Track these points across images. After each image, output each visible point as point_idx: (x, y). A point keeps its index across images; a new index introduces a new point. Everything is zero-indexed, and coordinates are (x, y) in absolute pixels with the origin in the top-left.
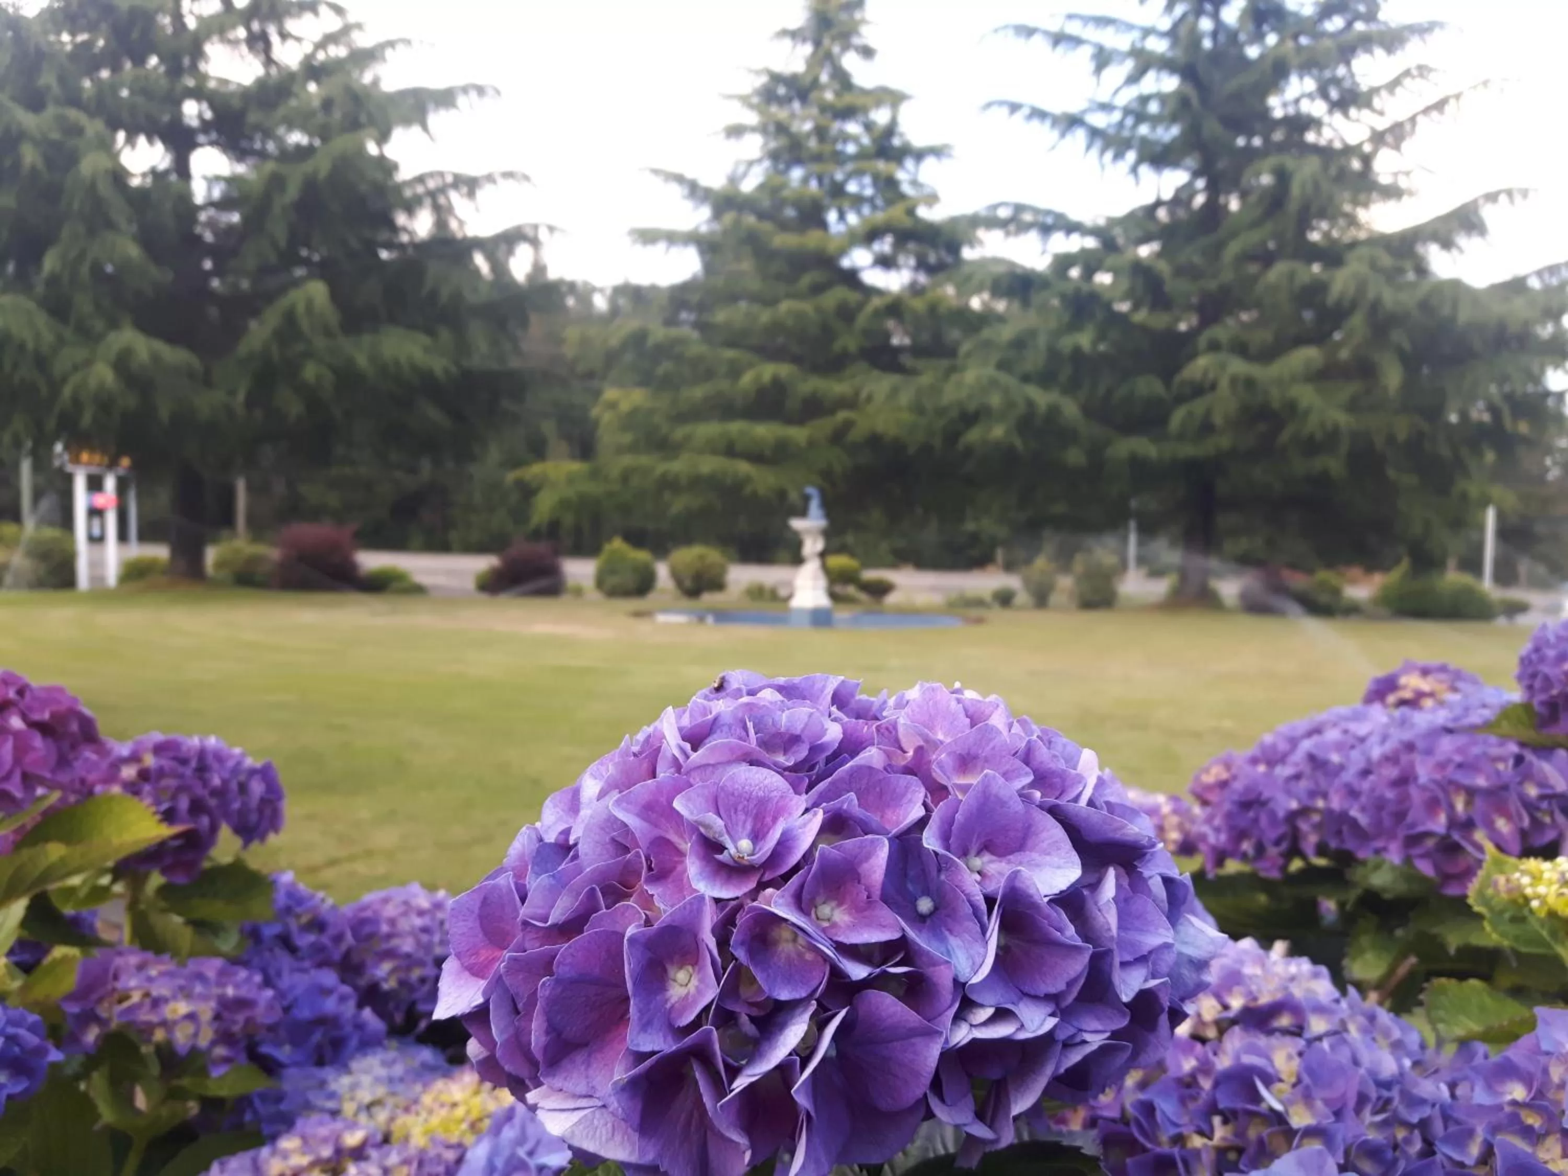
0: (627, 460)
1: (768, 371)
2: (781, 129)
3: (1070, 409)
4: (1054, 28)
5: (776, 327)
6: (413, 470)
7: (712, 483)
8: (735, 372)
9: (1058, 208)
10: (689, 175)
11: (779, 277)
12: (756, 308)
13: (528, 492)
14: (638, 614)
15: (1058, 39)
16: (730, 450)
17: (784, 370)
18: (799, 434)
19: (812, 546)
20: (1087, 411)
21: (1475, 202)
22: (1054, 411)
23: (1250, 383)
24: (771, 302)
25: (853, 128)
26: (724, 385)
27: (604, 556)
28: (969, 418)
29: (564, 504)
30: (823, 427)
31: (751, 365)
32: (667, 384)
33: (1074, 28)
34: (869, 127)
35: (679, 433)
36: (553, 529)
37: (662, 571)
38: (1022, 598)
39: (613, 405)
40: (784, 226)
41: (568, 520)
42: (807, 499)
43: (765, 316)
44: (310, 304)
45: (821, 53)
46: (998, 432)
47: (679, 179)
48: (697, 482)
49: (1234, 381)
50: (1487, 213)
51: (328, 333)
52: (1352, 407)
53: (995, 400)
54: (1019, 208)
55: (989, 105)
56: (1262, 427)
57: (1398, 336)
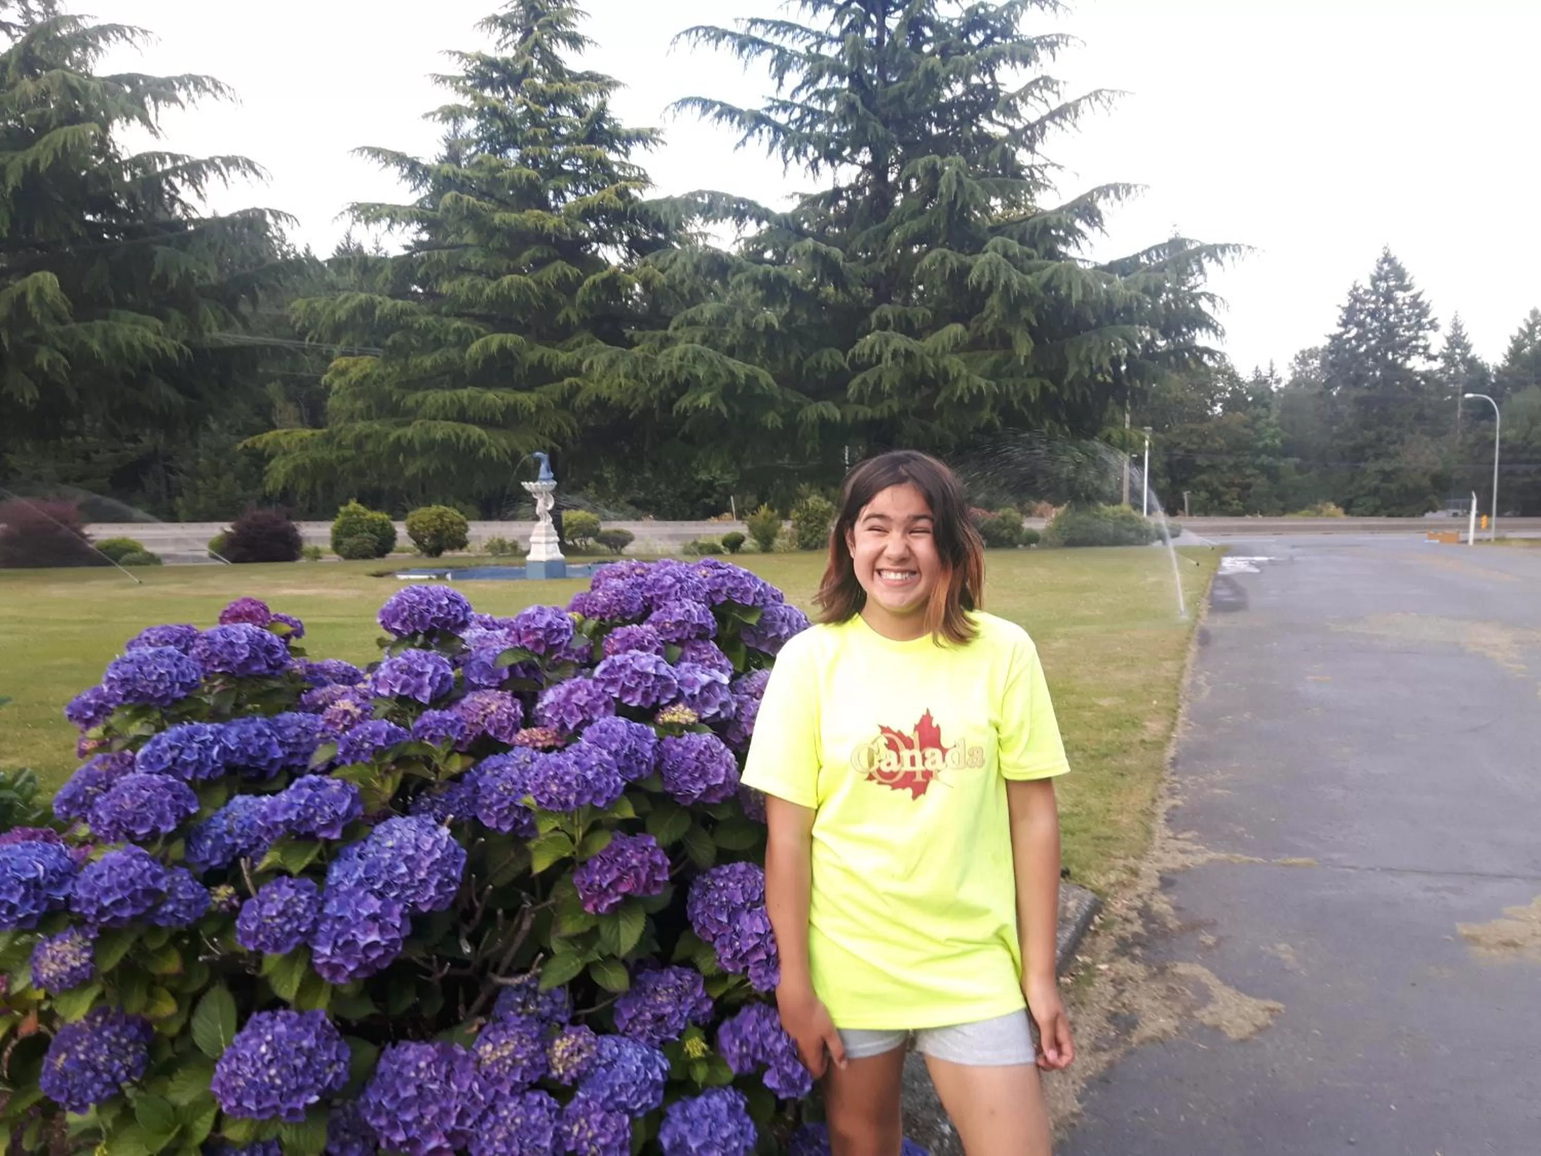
0: (360, 426)
1: (495, 340)
2: (495, 113)
3: (766, 378)
4: (740, 30)
5: (501, 300)
6: (135, 439)
7: (447, 446)
8: (463, 341)
9: (750, 197)
10: (410, 155)
11: (501, 250)
12: (480, 281)
13: (260, 459)
14: (379, 575)
15: (745, 43)
16: (462, 416)
17: (511, 339)
18: (528, 400)
19: (544, 505)
20: (781, 380)
21: (1091, 194)
22: (752, 379)
23: (909, 355)
24: (496, 276)
25: (565, 112)
26: (453, 353)
27: (340, 518)
28: (682, 387)
29: (299, 471)
30: (550, 392)
31: (479, 335)
32: (398, 352)
33: (758, 32)
34: (579, 111)
35: (410, 401)
36: (286, 496)
37: (401, 529)
38: (749, 543)
39: (343, 372)
40: (503, 204)
41: (303, 485)
42: (538, 462)
43: (489, 290)
44: (40, 291)
45: (530, 42)
46: (705, 400)
47: (399, 159)
48: (429, 446)
49: (895, 355)
50: (1102, 204)
51: (58, 318)
52: (994, 374)
53: (701, 371)
54: (715, 196)
55: (684, 102)
56: (926, 391)
57: (1026, 313)
